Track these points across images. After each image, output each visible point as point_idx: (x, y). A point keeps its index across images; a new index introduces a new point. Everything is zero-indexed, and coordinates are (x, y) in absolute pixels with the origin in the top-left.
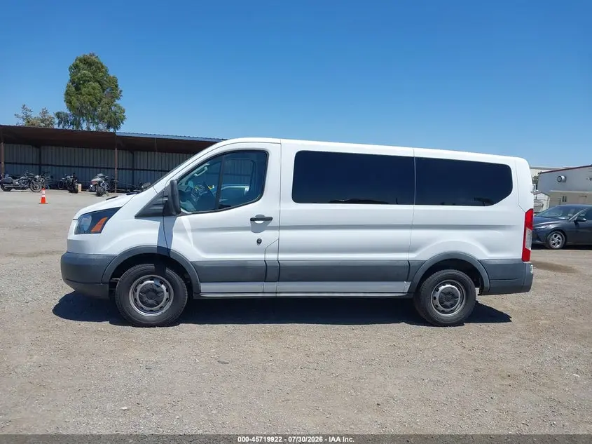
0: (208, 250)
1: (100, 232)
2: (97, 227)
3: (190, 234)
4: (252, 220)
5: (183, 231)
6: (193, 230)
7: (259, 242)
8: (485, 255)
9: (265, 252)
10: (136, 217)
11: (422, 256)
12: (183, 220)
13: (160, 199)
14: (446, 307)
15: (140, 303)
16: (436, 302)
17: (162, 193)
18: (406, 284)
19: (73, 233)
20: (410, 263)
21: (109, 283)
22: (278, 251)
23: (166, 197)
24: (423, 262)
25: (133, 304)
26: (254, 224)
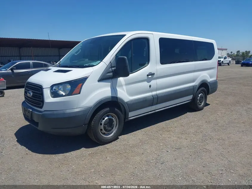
0: (131, 94)
1: (79, 93)
2: (77, 90)
3: (124, 87)
4: (148, 75)
5: (121, 86)
6: (126, 85)
7: (150, 86)
8: (210, 80)
9: (152, 91)
10: (99, 81)
11: (196, 83)
12: (121, 79)
13: (110, 69)
14: (201, 102)
15: (104, 131)
16: (198, 101)
17: (111, 65)
18: (192, 96)
19: (50, 97)
20: (194, 87)
21: (88, 124)
22: (157, 90)
23: (113, 67)
24: (196, 86)
25: (101, 133)
26: (148, 78)
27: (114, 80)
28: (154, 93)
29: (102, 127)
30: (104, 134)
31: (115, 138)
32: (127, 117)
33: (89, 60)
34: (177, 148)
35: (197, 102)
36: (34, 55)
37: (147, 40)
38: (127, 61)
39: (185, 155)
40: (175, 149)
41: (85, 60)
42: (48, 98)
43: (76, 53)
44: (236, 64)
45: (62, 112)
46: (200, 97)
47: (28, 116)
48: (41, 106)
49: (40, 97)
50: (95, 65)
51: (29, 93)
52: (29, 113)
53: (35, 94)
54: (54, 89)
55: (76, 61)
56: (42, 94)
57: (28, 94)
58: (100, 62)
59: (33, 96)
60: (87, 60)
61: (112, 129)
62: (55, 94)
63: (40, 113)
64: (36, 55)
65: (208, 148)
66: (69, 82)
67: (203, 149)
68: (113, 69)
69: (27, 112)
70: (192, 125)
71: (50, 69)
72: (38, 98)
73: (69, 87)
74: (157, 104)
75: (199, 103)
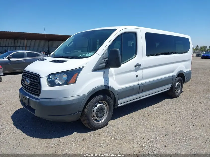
0: (121, 84)
1: (75, 82)
2: (72, 80)
3: (114, 77)
4: (135, 66)
5: (112, 76)
6: (116, 75)
7: (137, 76)
8: (185, 70)
9: (138, 80)
10: (93, 71)
11: (175, 73)
12: (112, 70)
13: (103, 60)
14: (178, 90)
15: (96, 118)
16: (176, 89)
17: (104, 57)
18: (171, 85)
19: (47, 85)
20: (173, 76)
21: (82, 111)
22: (142, 79)
23: (106, 58)
24: (175, 75)
25: (93, 119)
26: (135, 68)
27: (106, 70)
28: (140, 82)
29: (94, 114)
30: (96, 120)
31: (106, 124)
32: (116, 105)
33: (81, 51)
34: (165, 134)
35: (174, 90)
36: (27, 46)
37: (135, 34)
38: (119, 53)
39: (173, 142)
40: (162, 135)
41: (78, 51)
42: (45, 86)
43: (69, 45)
44: (196, 56)
45: (58, 100)
46: (177, 85)
47: (25, 103)
48: (38, 94)
49: (38, 85)
50: (89, 56)
51: (27, 81)
52: (26, 100)
53: (32, 82)
54: (51, 79)
55: (70, 52)
56: (39, 83)
57: (26, 83)
58: (94, 53)
59: (30, 84)
60: (80, 51)
61: (103, 115)
62: (52, 83)
63: (37, 101)
64: (29, 46)
65: (194, 135)
66: (66, 72)
67: (189, 136)
68: (106, 60)
69: (24, 99)
70: (173, 111)
71: (46, 59)
72: (36, 86)
73: (65, 76)
74: (142, 92)
75: (177, 91)
